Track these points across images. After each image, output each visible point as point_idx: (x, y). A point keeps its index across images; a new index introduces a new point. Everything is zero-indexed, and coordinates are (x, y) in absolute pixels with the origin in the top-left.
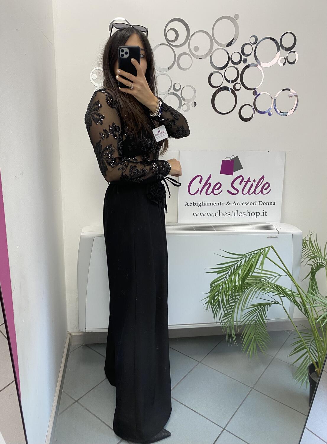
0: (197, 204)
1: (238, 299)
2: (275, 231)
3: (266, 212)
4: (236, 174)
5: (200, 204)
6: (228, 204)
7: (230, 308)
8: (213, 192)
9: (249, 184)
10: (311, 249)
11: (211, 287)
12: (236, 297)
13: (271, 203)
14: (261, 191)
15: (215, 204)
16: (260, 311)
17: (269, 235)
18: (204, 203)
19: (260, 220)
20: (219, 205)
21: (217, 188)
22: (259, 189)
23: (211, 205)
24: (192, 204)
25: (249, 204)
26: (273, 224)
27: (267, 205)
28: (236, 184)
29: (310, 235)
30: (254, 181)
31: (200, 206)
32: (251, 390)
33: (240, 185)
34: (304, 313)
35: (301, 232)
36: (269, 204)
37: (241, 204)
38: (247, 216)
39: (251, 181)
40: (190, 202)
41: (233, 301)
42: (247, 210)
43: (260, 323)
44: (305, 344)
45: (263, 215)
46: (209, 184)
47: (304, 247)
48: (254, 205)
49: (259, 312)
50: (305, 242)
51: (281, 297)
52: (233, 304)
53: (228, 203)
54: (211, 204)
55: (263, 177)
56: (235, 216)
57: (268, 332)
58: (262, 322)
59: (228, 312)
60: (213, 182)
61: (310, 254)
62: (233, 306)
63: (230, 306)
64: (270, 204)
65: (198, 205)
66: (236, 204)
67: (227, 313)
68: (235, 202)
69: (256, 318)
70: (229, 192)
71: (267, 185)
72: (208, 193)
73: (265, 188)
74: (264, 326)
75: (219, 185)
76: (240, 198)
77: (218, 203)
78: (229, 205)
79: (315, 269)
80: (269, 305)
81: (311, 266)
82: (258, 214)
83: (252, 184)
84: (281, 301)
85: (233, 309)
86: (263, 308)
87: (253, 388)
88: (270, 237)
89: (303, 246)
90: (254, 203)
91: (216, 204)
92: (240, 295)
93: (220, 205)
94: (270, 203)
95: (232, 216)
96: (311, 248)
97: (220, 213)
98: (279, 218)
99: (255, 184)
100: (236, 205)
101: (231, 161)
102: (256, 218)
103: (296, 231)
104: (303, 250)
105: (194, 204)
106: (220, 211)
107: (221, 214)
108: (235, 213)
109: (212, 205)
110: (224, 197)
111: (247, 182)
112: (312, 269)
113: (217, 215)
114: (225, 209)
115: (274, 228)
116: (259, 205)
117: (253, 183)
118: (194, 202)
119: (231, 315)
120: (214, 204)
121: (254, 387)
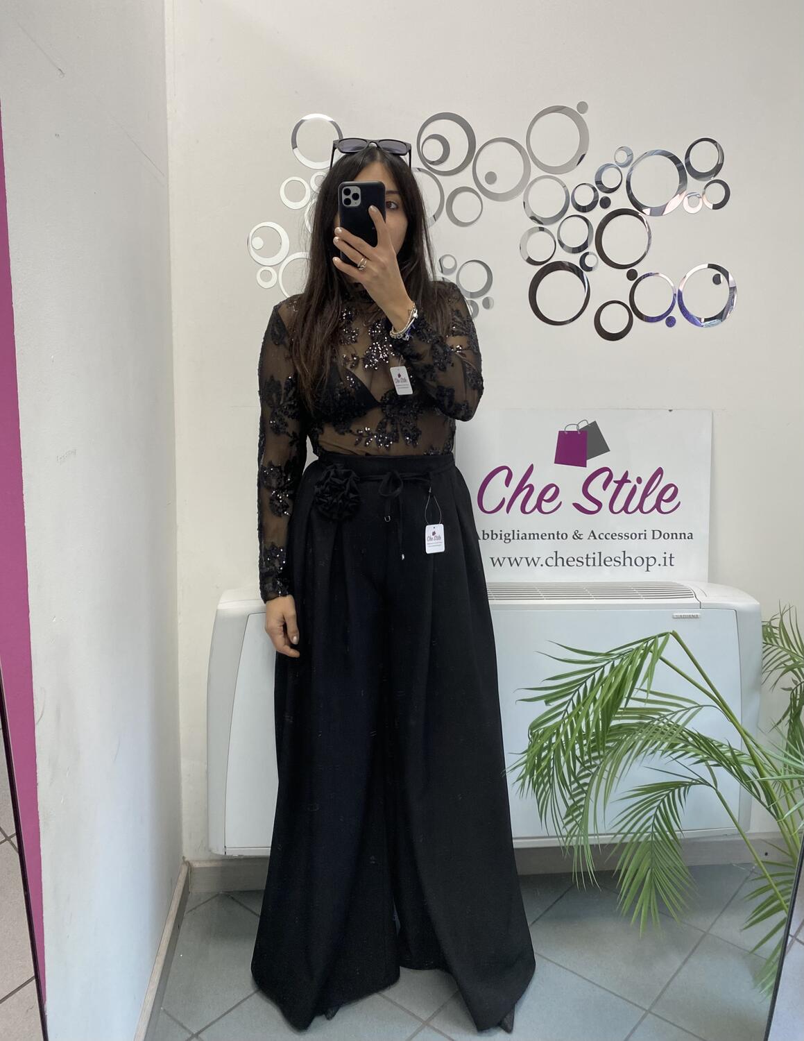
0: (501, 535)
1: (598, 768)
2: (693, 601)
3: (671, 558)
4: (593, 464)
5: (507, 535)
6: (577, 536)
7: (580, 790)
8: (538, 506)
9: (627, 488)
10: (784, 649)
11: (530, 736)
12: (593, 763)
13: (683, 535)
14: (657, 506)
15: (546, 535)
16: (662, 805)
17: (680, 612)
18: (518, 534)
19: (658, 575)
20: (554, 538)
21: (547, 496)
22: (650, 502)
23: (534, 538)
24: (488, 535)
25: (628, 537)
26: (688, 585)
27: (672, 538)
28: (595, 488)
29: (782, 616)
30: (639, 480)
31: (507, 541)
32: (644, 1017)
33: (605, 489)
34: (767, 805)
35: (758, 603)
36: (679, 537)
37: (608, 536)
38: (624, 565)
39: (630, 482)
40: (484, 531)
41: (587, 772)
42: (624, 552)
43: (666, 839)
44: (779, 894)
45: (665, 565)
46: (528, 488)
47: (767, 644)
48: (640, 538)
49: (659, 807)
50: (769, 631)
51: (712, 767)
52: (587, 780)
53: (575, 534)
54: (533, 536)
55: (660, 471)
56: (594, 565)
57: (690, 868)
58: (671, 838)
59: (575, 803)
60: (538, 482)
61: (782, 660)
62: (585, 784)
63: (580, 786)
64: (681, 538)
65: (503, 537)
66: (597, 537)
67: (573, 805)
68: (592, 532)
69: (654, 824)
70: (577, 506)
71: (671, 490)
72: (528, 509)
73: (666, 496)
74: (675, 847)
75: (553, 490)
76: (605, 521)
77: (553, 534)
78: (579, 538)
79: (798, 697)
80: (682, 789)
81: (790, 692)
82: (651, 561)
83: (634, 490)
84: (712, 779)
85: (586, 792)
86: (668, 795)
87: (649, 1011)
88: (681, 617)
89: (766, 640)
90: (640, 534)
91: (547, 537)
92: (602, 757)
93: (558, 539)
94: (681, 534)
95: (587, 565)
96: (783, 645)
97: (556, 559)
98: (705, 571)
99: (640, 489)
100: (595, 538)
101: (579, 433)
102: (648, 570)
103: (745, 602)
104: (764, 652)
105: (494, 536)
106: (556, 552)
107: (560, 561)
108: (594, 558)
109: (538, 538)
110: (567, 519)
111: (621, 483)
112: (791, 699)
113: (551, 562)
114: (569, 548)
115: (688, 593)
116: (653, 538)
117: (635, 486)
118: (492, 531)
119: (582, 810)
120: (542, 536)
121: (651, 1008)
